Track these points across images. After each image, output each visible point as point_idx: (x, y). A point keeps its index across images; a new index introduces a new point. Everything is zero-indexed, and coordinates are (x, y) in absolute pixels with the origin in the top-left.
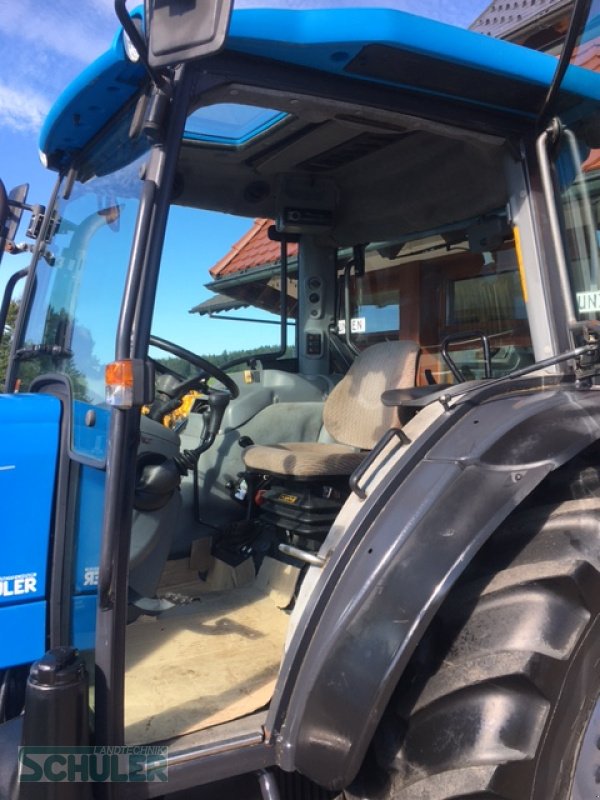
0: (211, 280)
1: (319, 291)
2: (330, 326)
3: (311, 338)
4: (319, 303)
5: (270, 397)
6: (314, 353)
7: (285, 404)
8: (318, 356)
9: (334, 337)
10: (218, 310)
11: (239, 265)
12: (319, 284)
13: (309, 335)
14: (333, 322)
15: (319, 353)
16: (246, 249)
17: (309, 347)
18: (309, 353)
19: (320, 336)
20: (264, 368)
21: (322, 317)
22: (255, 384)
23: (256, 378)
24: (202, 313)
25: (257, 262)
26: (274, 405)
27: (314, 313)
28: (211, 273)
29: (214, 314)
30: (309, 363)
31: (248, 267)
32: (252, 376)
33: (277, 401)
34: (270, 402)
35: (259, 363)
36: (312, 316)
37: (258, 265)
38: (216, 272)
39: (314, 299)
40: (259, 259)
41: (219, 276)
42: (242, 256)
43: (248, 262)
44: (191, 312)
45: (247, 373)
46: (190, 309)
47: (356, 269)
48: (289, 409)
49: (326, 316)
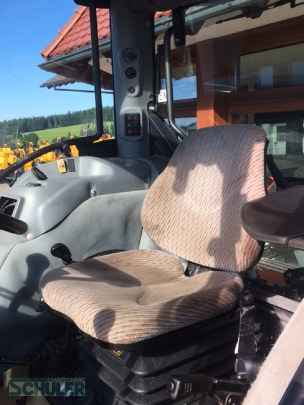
0: (44, 61)
1: (136, 65)
2: (149, 104)
3: (129, 118)
4: (137, 78)
5: (86, 190)
6: (133, 134)
7: (105, 197)
8: (138, 138)
9: (154, 115)
10: (60, 85)
11: (64, 47)
12: (135, 56)
13: (126, 116)
14: (152, 99)
15: (139, 134)
16: (70, 34)
17: (127, 128)
18: (127, 134)
19: (139, 115)
20: (80, 155)
21: (140, 95)
22: (70, 174)
23: (70, 166)
24: (49, 87)
25: (78, 44)
26: (92, 198)
27: (131, 90)
28: (43, 55)
29: (58, 87)
30: (128, 146)
31: (72, 49)
32: (66, 165)
33: (95, 194)
34: (87, 196)
35: (74, 150)
36: (129, 94)
37: (79, 46)
38: (46, 54)
39: (131, 74)
40: (79, 42)
41: (49, 57)
42: (66, 41)
43: (71, 45)
44: (41, 87)
45: (60, 162)
46: (41, 85)
47: (176, 38)
48: (110, 202)
49: (144, 93)
